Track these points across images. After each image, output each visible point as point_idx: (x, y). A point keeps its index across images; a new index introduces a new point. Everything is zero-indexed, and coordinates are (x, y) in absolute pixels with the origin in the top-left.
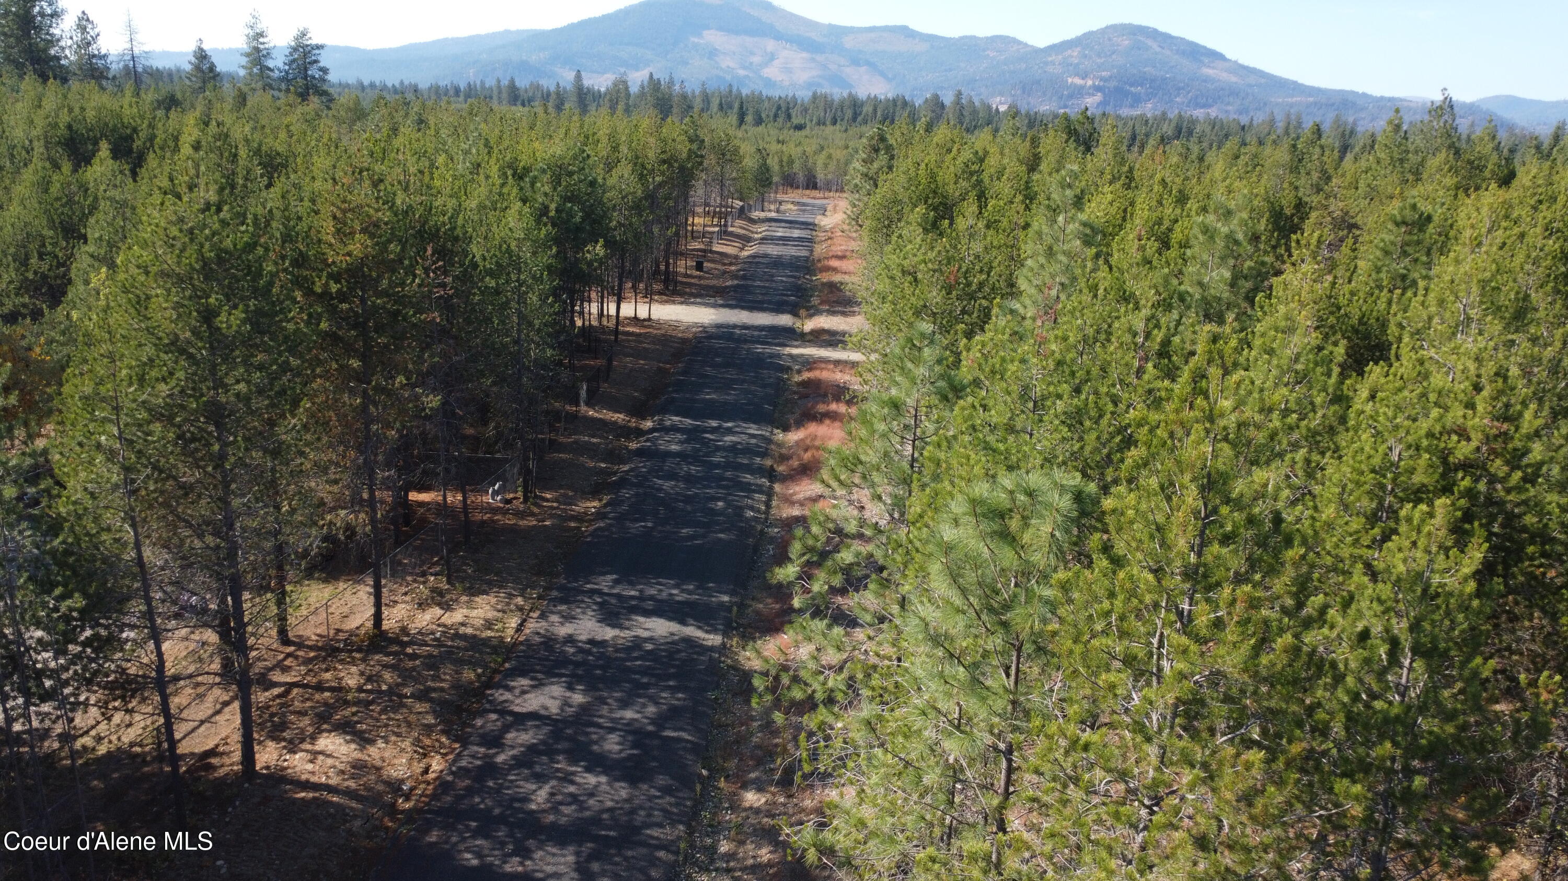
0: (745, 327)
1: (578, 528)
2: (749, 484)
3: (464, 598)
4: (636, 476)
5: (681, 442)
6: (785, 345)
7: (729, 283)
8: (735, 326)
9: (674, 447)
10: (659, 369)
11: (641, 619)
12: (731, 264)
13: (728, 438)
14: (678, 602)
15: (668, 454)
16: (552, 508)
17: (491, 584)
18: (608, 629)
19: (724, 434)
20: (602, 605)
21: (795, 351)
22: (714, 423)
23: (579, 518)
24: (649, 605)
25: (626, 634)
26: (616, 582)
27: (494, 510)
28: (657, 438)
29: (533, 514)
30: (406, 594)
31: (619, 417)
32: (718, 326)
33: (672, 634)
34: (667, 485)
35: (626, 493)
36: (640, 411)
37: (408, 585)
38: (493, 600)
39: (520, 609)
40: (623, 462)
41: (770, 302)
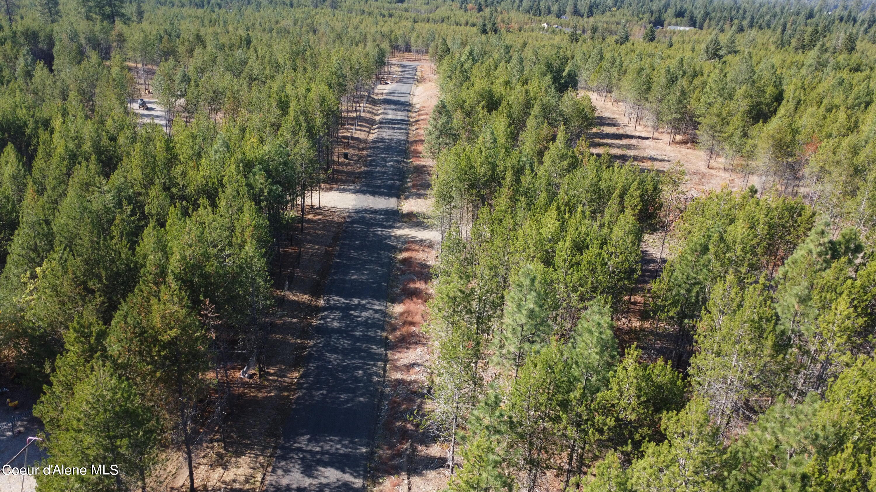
0: (372, 211)
1: (288, 396)
2: (375, 354)
3: (233, 459)
4: (317, 351)
5: (340, 319)
6: (392, 227)
7: (363, 169)
8: (366, 211)
9: (336, 324)
10: (326, 251)
11: (322, 469)
12: (363, 149)
13: (364, 314)
14: (341, 455)
15: (333, 330)
16: (275, 381)
17: (246, 446)
18: (306, 478)
19: (361, 311)
20: (303, 459)
21: (399, 232)
22: (356, 301)
23: (288, 388)
24: (326, 458)
25: (316, 482)
26: (310, 440)
27: (245, 385)
28: (326, 316)
29: (265, 387)
30: (203, 457)
31: (305, 298)
32: (357, 211)
33: (338, 480)
34: (333, 357)
35: (312, 366)
36: (316, 293)
37: (205, 450)
38: (248, 460)
39: (262, 466)
40: (309, 337)
41: (384, 187)
